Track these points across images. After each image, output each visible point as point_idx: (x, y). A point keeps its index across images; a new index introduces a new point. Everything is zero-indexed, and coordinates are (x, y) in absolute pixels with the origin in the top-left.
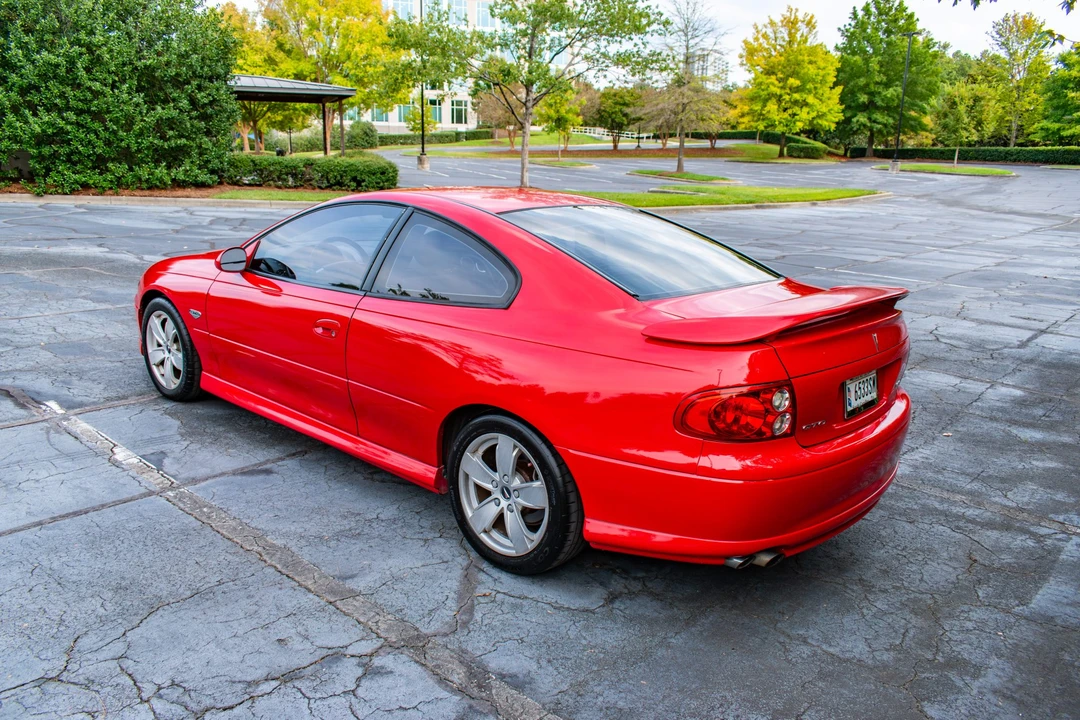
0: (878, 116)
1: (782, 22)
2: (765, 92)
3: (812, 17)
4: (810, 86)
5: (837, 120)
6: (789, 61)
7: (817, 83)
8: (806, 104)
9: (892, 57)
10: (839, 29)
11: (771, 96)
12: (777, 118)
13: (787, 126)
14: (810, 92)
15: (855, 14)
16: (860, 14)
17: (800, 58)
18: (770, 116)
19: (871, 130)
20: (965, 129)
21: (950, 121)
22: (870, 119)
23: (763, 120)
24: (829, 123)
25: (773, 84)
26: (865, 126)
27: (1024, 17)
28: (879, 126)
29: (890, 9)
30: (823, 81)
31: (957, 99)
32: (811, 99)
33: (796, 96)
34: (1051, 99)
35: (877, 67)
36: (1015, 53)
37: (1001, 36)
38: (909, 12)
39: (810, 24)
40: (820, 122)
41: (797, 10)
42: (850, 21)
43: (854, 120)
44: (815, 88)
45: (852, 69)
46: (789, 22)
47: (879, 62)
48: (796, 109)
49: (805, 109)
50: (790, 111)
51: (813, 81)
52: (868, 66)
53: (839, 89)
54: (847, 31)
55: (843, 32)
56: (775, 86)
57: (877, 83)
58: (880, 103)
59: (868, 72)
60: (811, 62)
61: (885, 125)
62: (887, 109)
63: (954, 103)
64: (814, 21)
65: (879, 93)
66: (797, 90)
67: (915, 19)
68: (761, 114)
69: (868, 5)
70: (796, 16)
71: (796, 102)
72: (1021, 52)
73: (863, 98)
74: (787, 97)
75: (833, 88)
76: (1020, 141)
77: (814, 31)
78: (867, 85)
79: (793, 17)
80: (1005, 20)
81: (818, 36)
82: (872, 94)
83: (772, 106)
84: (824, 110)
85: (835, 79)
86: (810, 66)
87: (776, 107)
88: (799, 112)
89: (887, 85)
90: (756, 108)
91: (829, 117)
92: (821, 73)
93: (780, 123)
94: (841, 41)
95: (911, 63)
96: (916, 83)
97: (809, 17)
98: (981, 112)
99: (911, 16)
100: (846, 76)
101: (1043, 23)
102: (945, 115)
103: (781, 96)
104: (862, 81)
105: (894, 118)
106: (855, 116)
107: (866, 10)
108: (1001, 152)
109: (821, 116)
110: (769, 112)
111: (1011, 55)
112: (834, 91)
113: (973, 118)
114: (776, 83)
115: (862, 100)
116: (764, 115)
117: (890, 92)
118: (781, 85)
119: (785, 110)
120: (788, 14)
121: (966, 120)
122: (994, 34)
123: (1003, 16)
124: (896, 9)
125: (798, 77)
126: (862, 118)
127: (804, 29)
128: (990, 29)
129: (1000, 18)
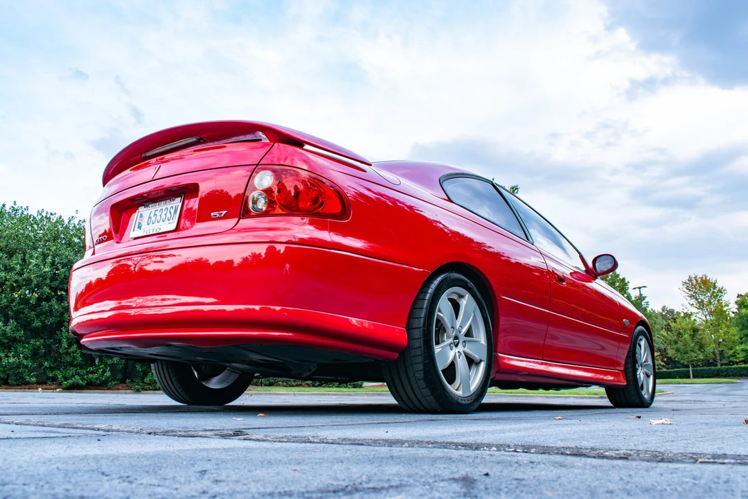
20: (693, 351)
21: (680, 345)
27: (702, 278)
31: (681, 331)
34: (741, 330)
36: (702, 301)
37: (690, 290)
38: (621, 277)
63: (680, 333)
67: (626, 282)
72: (706, 301)
76: (724, 361)
80: (690, 280)
98: (701, 339)
99: (624, 279)
101: (716, 282)
102: (676, 342)
108: (713, 370)
111: (699, 303)
113: (696, 343)
121: (692, 345)
122: (685, 289)
123: (687, 278)
128: (681, 286)
129: (685, 279)
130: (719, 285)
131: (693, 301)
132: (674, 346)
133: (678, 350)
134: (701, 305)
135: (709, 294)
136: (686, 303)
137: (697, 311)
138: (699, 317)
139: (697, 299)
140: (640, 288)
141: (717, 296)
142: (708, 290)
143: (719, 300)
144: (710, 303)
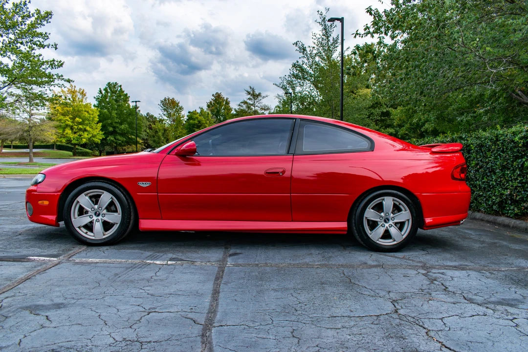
0: (118, 137)
1: (68, 91)
2: (64, 124)
3: (83, 90)
4: (86, 122)
5: (101, 138)
6: (75, 110)
7: (90, 121)
8: (85, 130)
9: (122, 111)
10: (95, 97)
11: (67, 126)
12: (72, 137)
13: (77, 140)
14: (87, 125)
15: (100, 91)
16: (103, 92)
17: (80, 109)
18: (68, 135)
19: (116, 143)
20: (162, 142)
21: (156, 138)
22: (115, 138)
23: (64, 137)
24: (97, 140)
25: (67, 120)
26: (113, 141)
27: (172, 100)
28: (120, 142)
29: (116, 91)
30: (93, 120)
32: (88, 128)
33: (81, 126)
35: (116, 116)
36: (170, 113)
37: (164, 106)
38: (125, 93)
39: (83, 94)
40: (94, 139)
41: (75, 87)
42: (98, 94)
43: (108, 138)
44: (89, 123)
45: (104, 116)
46: (71, 92)
47: (116, 114)
48: (81, 133)
49: (86, 133)
50: (78, 134)
51: (88, 120)
52: (111, 114)
53: (100, 125)
54: (98, 98)
55: (97, 99)
56: (69, 121)
57: (116, 123)
58: (119, 131)
59: (111, 118)
60: (85, 111)
61: (122, 142)
62: (123, 134)
63: (157, 132)
64: (85, 92)
65: (118, 127)
66: (80, 123)
67: (128, 96)
68: (63, 134)
69: (106, 88)
70: (74, 90)
71: (80, 129)
72: (172, 113)
73: (111, 129)
74: (76, 127)
75: (97, 123)
77: (85, 97)
78: (111, 123)
79: (73, 90)
80: (165, 100)
81: (87, 100)
82: (114, 127)
83: (68, 131)
84: (95, 133)
85: (98, 120)
86: (86, 113)
87: (71, 131)
88: (83, 134)
89: (121, 124)
90: (60, 132)
91: (98, 137)
92: (92, 116)
93: (74, 139)
94: (96, 103)
95: (130, 114)
96: (133, 123)
97: (82, 90)
98: (168, 136)
99: (126, 94)
100: (102, 118)
101: (179, 102)
102: (154, 137)
103: (72, 126)
104: (109, 121)
105: (126, 138)
106: (108, 137)
107: (106, 90)
109: (94, 136)
110: (67, 133)
111: (168, 114)
112: (98, 125)
113: (165, 138)
114: (69, 120)
115: (110, 129)
116: (64, 135)
117: (123, 127)
118: (71, 121)
119: (75, 133)
120: (71, 88)
121: (163, 139)
122: (162, 105)
124: (119, 91)
125: (80, 117)
126: (111, 138)
127: (79, 96)
128: (160, 103)
129: (163, 99)
130: (180, 105)
131: (165, 113)
132: (153, 139)
133: (154, 141)
134: (169, 116)
135: (174, 110)
136: (161, 113)
137: (166, 118)
138: (168, 122)
139: (167, 112)
140: (136, 102)
141: (178, 111)
142: (174, 107)
143: (179, 114)
144: (174, 115)
